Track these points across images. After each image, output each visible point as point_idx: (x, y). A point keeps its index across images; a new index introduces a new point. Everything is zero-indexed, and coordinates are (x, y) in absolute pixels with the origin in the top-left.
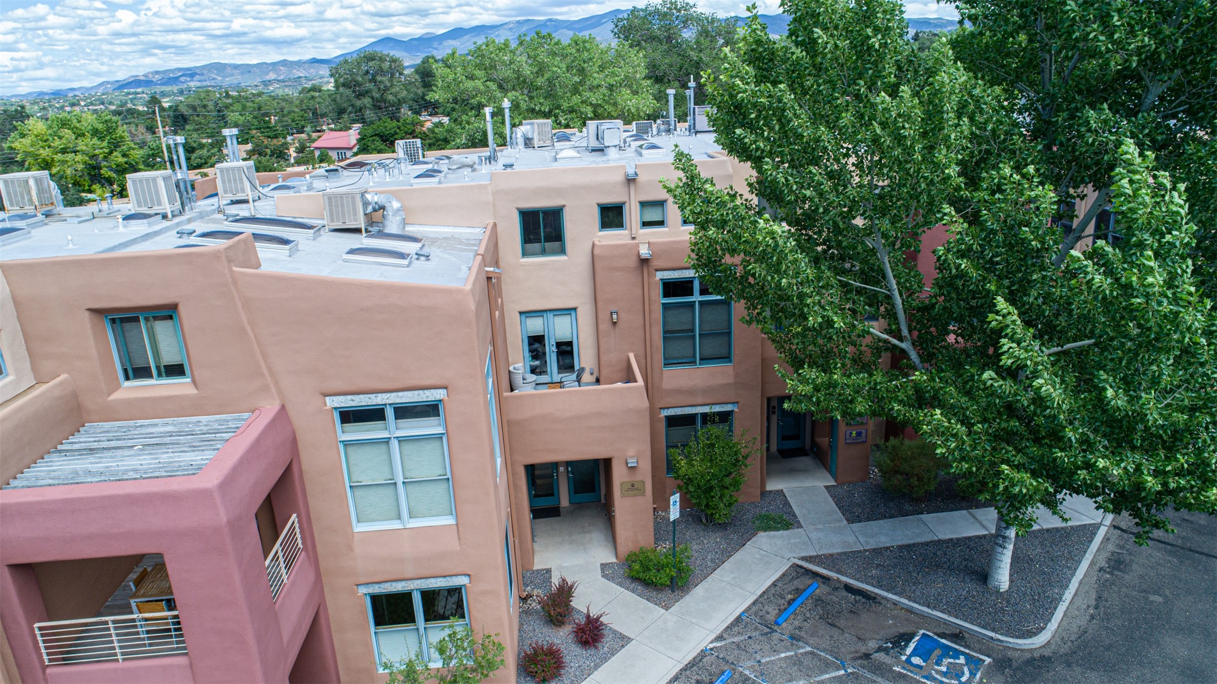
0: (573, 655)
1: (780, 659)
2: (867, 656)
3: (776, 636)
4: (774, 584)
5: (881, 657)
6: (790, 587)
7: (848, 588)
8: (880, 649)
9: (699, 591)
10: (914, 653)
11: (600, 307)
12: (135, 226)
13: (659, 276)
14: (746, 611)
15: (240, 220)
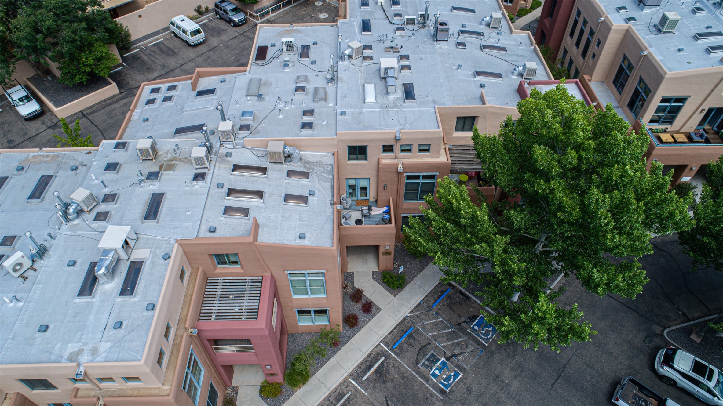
0: (362, 316)
1: (431, 323)
2: (460, 324)
3: (431, 312)
4: (435, 288)
5: (464, 325)
6: (440, 290)
7: (461, 292)
8: (465, 322)
9: (407, 288)
10: (475, 325)
11: (380, 182)
12: (201, 183)
13: (406, 174)
14: (422, 300)
15: (236, 168)
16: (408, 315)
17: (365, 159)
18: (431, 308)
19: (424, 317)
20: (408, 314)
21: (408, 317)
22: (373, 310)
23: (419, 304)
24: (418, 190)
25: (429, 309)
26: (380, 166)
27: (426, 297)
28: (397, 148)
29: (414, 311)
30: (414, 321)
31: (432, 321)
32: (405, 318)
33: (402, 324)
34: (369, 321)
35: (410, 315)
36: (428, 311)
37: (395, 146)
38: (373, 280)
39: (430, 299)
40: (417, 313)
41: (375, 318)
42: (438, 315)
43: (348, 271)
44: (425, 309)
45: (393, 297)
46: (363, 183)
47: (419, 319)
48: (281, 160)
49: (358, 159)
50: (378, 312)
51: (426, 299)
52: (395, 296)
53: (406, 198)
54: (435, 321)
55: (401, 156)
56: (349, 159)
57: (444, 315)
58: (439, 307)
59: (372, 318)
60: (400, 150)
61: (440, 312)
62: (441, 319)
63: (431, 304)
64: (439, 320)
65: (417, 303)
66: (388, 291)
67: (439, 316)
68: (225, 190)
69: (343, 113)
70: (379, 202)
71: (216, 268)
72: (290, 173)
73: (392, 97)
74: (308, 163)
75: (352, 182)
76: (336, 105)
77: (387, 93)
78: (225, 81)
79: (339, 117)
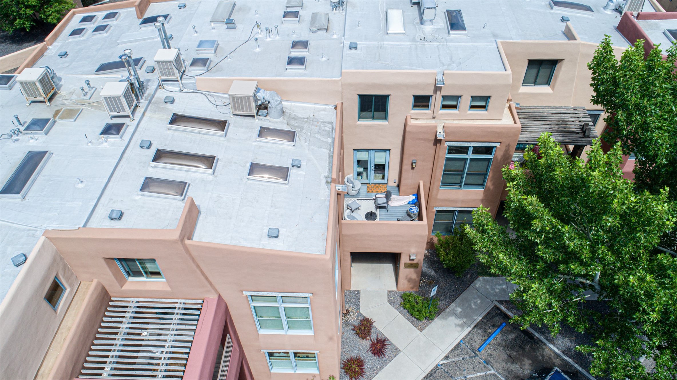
0: (370, 360)
3: (478, 359)
4: (482, 320)
6: (490, 324)
11: (405, 156)
12: (113, 139)
13: (447, 144)
14: (463, 339)
15: (176, 119)
16: (442, 362)
17: (386, 118)
18: (477, 353)
19: (466, 367)
20: (442, 360)
21: (442, 365)
22: (388, 351)
23: (459, 345)
24: (463, 171)
25: (474, 355)
26: (408, 129)
27: (468, 334)
28: (437, 101)
29: (450, 356)
30: (451, 372)
31: (479, 374)
32: (437, 368)
33: (432, 377)
34: (381, 368)
35: (444, 362)
36: (472, 357)
37: (434, 97)
38: (389, 304)
39: (475, 337)
40: (456, 359)
41: (390, 364)
42: (488, 364)
43: (352, 289)
44: (467, 353)
45: (419, 332)
46: (379, 158)
47: (458, 370)
48: (251, 111)
49: (373, 118)
50: (396, 356)
51: (468, 337)
52: (421, 330)
53: (444, 183)
54: (483, 374)
55: (442, 114)
56: (360, 118)
57: (498, 364)
58: (489, 351)
59: (386, 364)
60: (440, 106)
61: (491, 360)
62: (493, 371)
63: (477, 345)
64: (489, 372)
65: (455, 344)
66: (411, 322)
67: (489, 367)
68: (152, 152)
69: (353, 47)
70: (402, 187)
71: (122, 282)
72: (263, 132)
73: (428, 28)
74: (295, 118)
75: (363, 156)
76: (344, 36)
77: (422, 21)
78: (185, 6)
79: (347, 51)
